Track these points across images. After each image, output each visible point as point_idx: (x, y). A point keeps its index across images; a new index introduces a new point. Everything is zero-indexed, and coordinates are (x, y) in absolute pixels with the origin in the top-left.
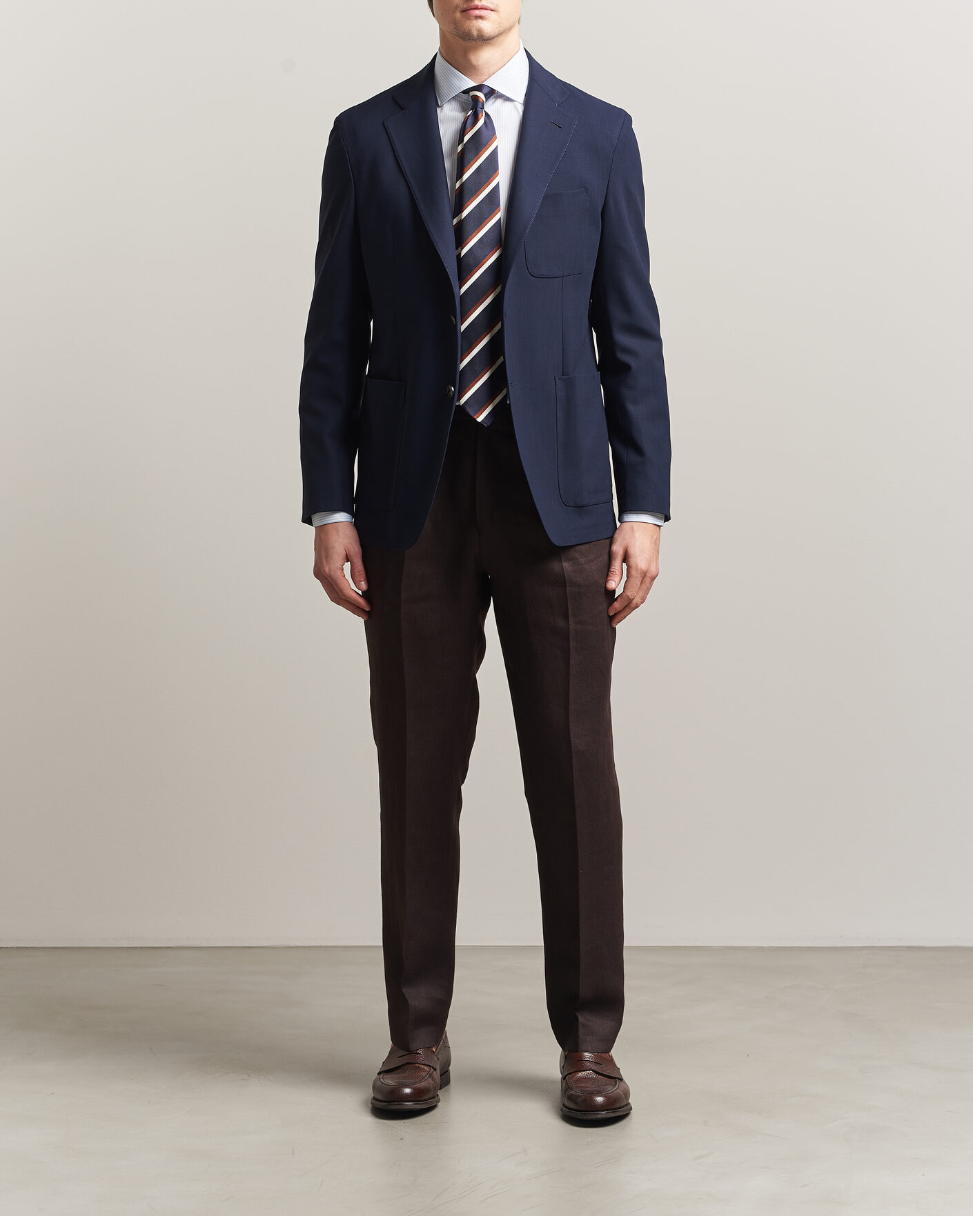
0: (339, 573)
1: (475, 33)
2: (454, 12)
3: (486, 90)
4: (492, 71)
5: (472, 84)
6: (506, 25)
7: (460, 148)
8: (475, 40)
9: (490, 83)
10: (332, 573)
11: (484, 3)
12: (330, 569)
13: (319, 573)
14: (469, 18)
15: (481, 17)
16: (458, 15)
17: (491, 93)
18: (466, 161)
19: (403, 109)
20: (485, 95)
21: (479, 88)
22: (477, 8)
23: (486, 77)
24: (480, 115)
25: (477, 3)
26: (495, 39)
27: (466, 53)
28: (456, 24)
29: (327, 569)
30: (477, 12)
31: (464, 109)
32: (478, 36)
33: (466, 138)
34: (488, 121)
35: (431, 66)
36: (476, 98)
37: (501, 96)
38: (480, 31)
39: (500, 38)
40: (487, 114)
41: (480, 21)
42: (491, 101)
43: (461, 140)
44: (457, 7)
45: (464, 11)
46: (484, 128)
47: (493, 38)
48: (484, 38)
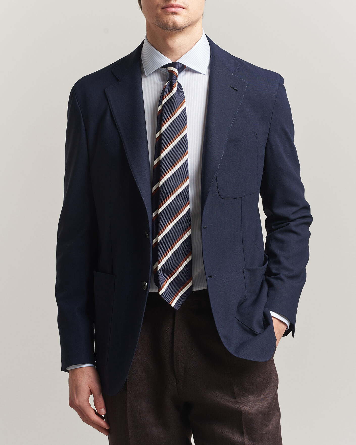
0: (86, 404)
1: (171, 24)
2: (157, 9)
3: (179, 66)
4: (183, 52)
5: (170, 61)
6: (193, 19)
7: (160, 108)
8: (170, 29)
9: (182, 61)
10: (81, 404)
11: (178, 3)
12: (79, 401)
13: (72, 404)
14: (167, 13)
15: (175, 13)
16: (159, 11)
17: (182, 68)
18: (163, 118)
19: (118, 80)
20: (178, 70)
21: (174, 65)
22: (172, 6)
23: (179, 57)
24: (174, 85)
25: (173, 2)
26: (185, 29)
27: (165, 39)
28: (158, 18)
29: (77, 402)
30: (173, 9)
31: (164, 80)
32: (173, 26)
33: (164, 101)
34: (179, 90)
35: (140, 48)
36: (171, 72)
37: (190, 70)
38: (174, 23)
39: (189, 29)
40: (179, 85)
41: (175, 16)
42: (183, 73)
43: (160, 103)
44: (158, 5)
45: (163, 8)
46: (177, 93)
47: (184, 28)
48: (178, 28)
